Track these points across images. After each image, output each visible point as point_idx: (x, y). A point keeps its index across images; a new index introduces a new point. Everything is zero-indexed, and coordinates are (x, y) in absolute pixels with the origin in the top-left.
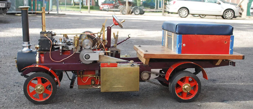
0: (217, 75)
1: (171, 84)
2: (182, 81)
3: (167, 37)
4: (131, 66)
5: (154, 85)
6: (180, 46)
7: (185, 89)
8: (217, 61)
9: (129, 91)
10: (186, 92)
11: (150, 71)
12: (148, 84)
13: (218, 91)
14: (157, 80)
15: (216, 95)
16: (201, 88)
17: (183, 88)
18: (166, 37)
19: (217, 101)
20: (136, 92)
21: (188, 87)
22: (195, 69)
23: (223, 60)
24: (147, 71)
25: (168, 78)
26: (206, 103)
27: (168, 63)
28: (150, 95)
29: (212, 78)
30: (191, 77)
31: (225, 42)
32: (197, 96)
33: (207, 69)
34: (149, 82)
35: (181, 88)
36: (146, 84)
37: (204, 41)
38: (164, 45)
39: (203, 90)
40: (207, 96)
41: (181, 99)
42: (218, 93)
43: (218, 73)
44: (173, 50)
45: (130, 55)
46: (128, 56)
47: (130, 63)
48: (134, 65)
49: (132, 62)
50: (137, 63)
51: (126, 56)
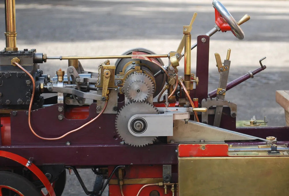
4: (269, 152)
45: (265, 119)
46: (259, 124)
47: (266, 144)
48: (278, 149)
49: (273, 141)
50: (287, 143)
51: (254, 122)
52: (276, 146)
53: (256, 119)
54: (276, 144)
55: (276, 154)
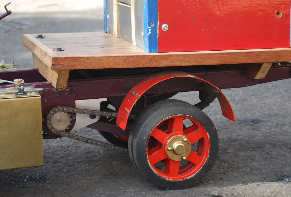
0: (261, 107)
1: (135, 141)
2: (163, 130)
3: (118, 6)
4: (17, 94)
5: (88, 145)
6: (153, 30)
7: (173, 151)
8: (257, 66)
9: (17, 169)
10: (176, 158)
11: (74, 106)
12: (71, 144)
13: (268, 151)
14: (95, 131)
15: (262, 163)
16: (218, 146)
17: (168, 150)
18: (115, 9)
19: (264, 179)
20: (37, 168)
21: (182, 144)
22: (198, 92)
23: (274, 65)
24: (64, 105)
25: (125, 124)
26: (233, 187)
27: (122, 80)
28: (76, 176)
29: (249, 116)
30: (189, 118)
31: (278, 14)
32: (208, 168)
33: (233, 91)
34: (73, 138)
35: (162, 149)
36: (65, 144)
37: (218, 13)
38: (110, 29)
39: (226, 150)
40: (237, 168)
41: (164, 180)
42: (267, 158)
43: (266, 101)
44: (135, 43)
45: (13, 63)
46: (7, 68)
47: (14, 86)
48: (25, 91)
49: (20, 83)
50: (34, 85)
51: (2, 66)
52: (24, 88)
53: (5, 63)
54: (24, 85)
55: (23, 95)
